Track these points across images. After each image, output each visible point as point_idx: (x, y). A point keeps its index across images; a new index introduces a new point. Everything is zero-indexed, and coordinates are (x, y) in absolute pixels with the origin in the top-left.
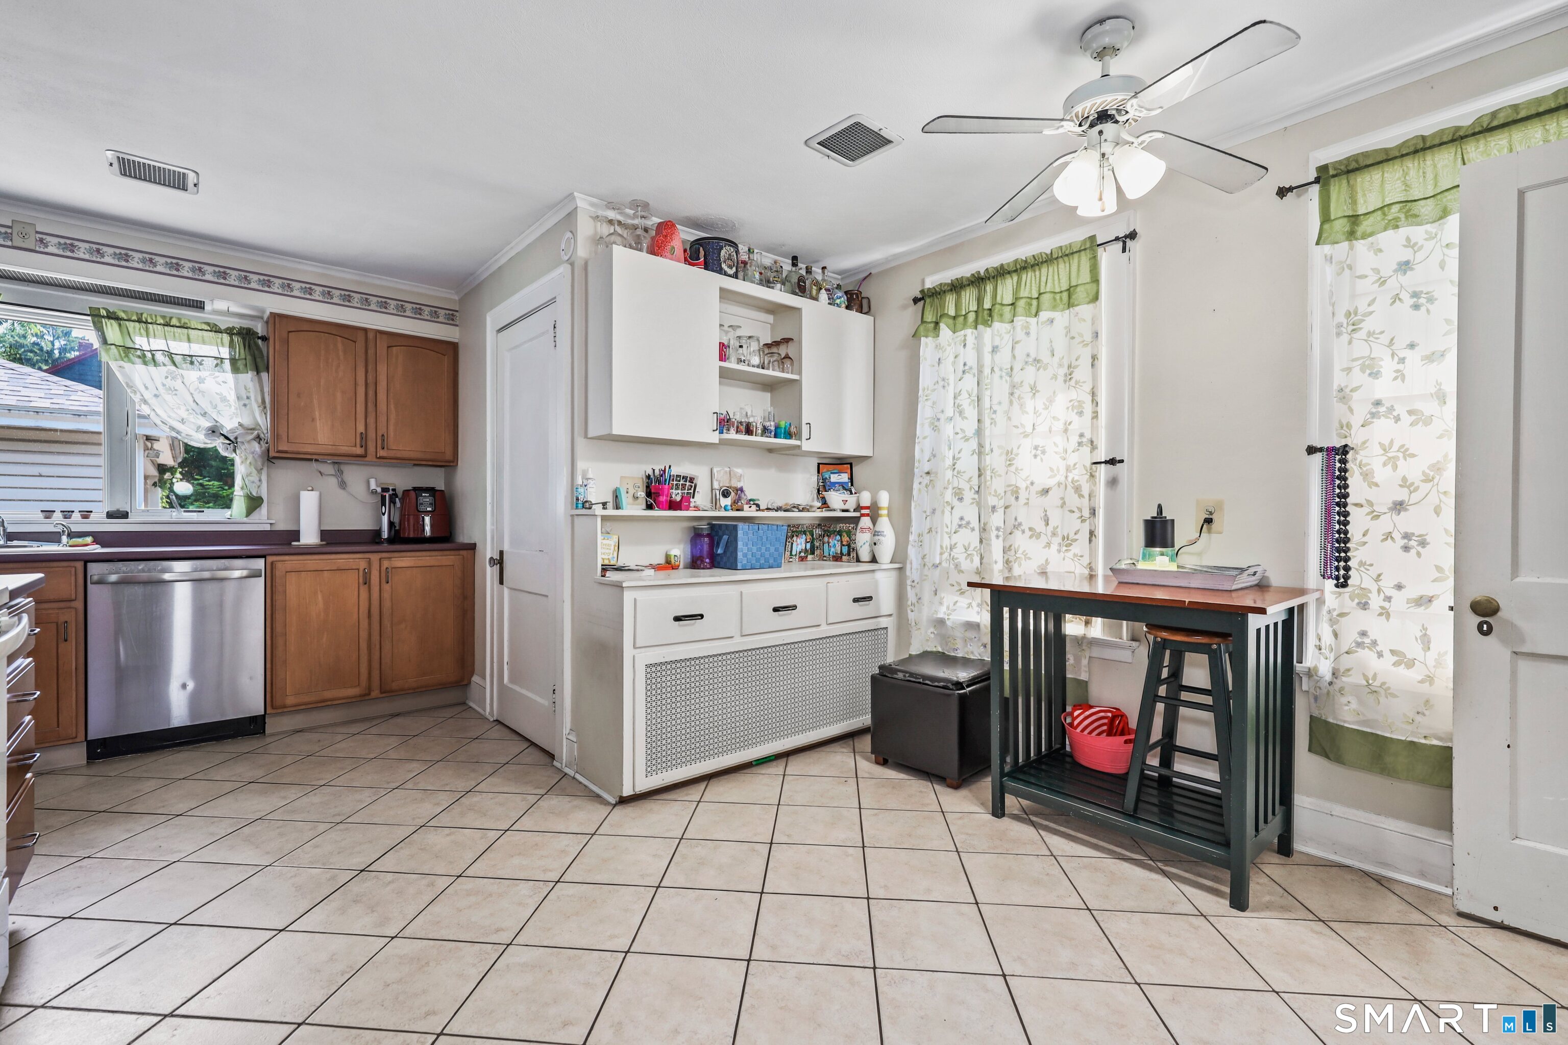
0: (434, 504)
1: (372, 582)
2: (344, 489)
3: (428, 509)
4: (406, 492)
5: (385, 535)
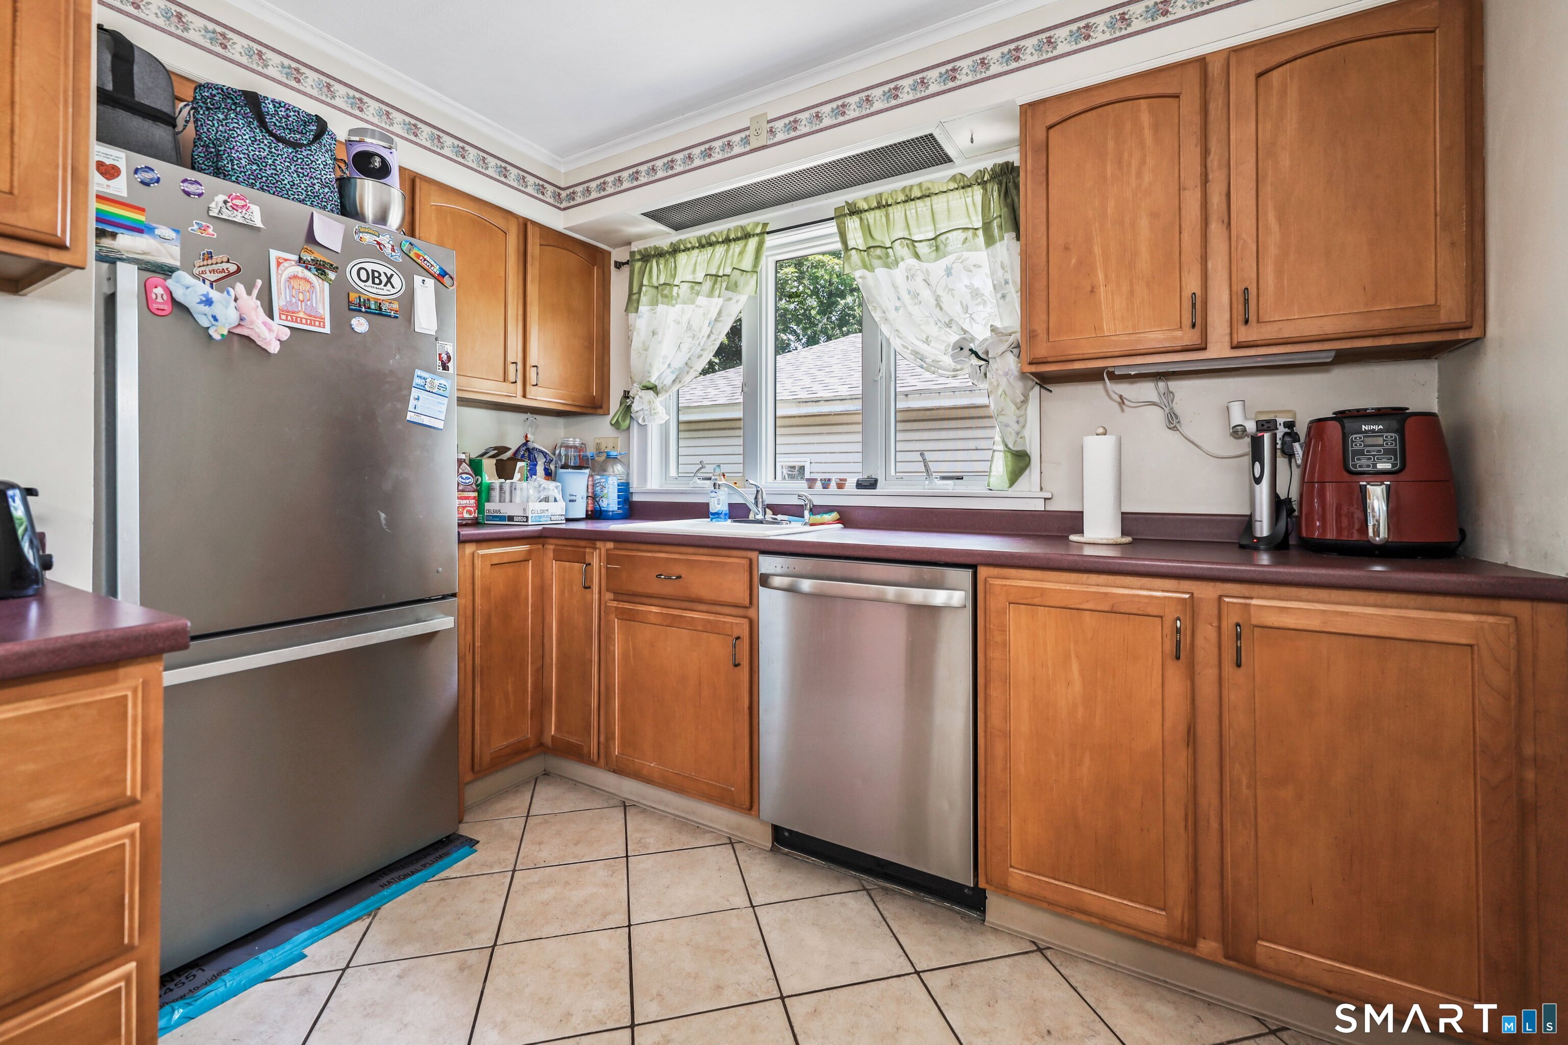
0: (1402, 454)
1: (1200, 654)
2: (1175, 429)
3: (1380, 466)
4: (1318, 425)
5: (1263, 528)
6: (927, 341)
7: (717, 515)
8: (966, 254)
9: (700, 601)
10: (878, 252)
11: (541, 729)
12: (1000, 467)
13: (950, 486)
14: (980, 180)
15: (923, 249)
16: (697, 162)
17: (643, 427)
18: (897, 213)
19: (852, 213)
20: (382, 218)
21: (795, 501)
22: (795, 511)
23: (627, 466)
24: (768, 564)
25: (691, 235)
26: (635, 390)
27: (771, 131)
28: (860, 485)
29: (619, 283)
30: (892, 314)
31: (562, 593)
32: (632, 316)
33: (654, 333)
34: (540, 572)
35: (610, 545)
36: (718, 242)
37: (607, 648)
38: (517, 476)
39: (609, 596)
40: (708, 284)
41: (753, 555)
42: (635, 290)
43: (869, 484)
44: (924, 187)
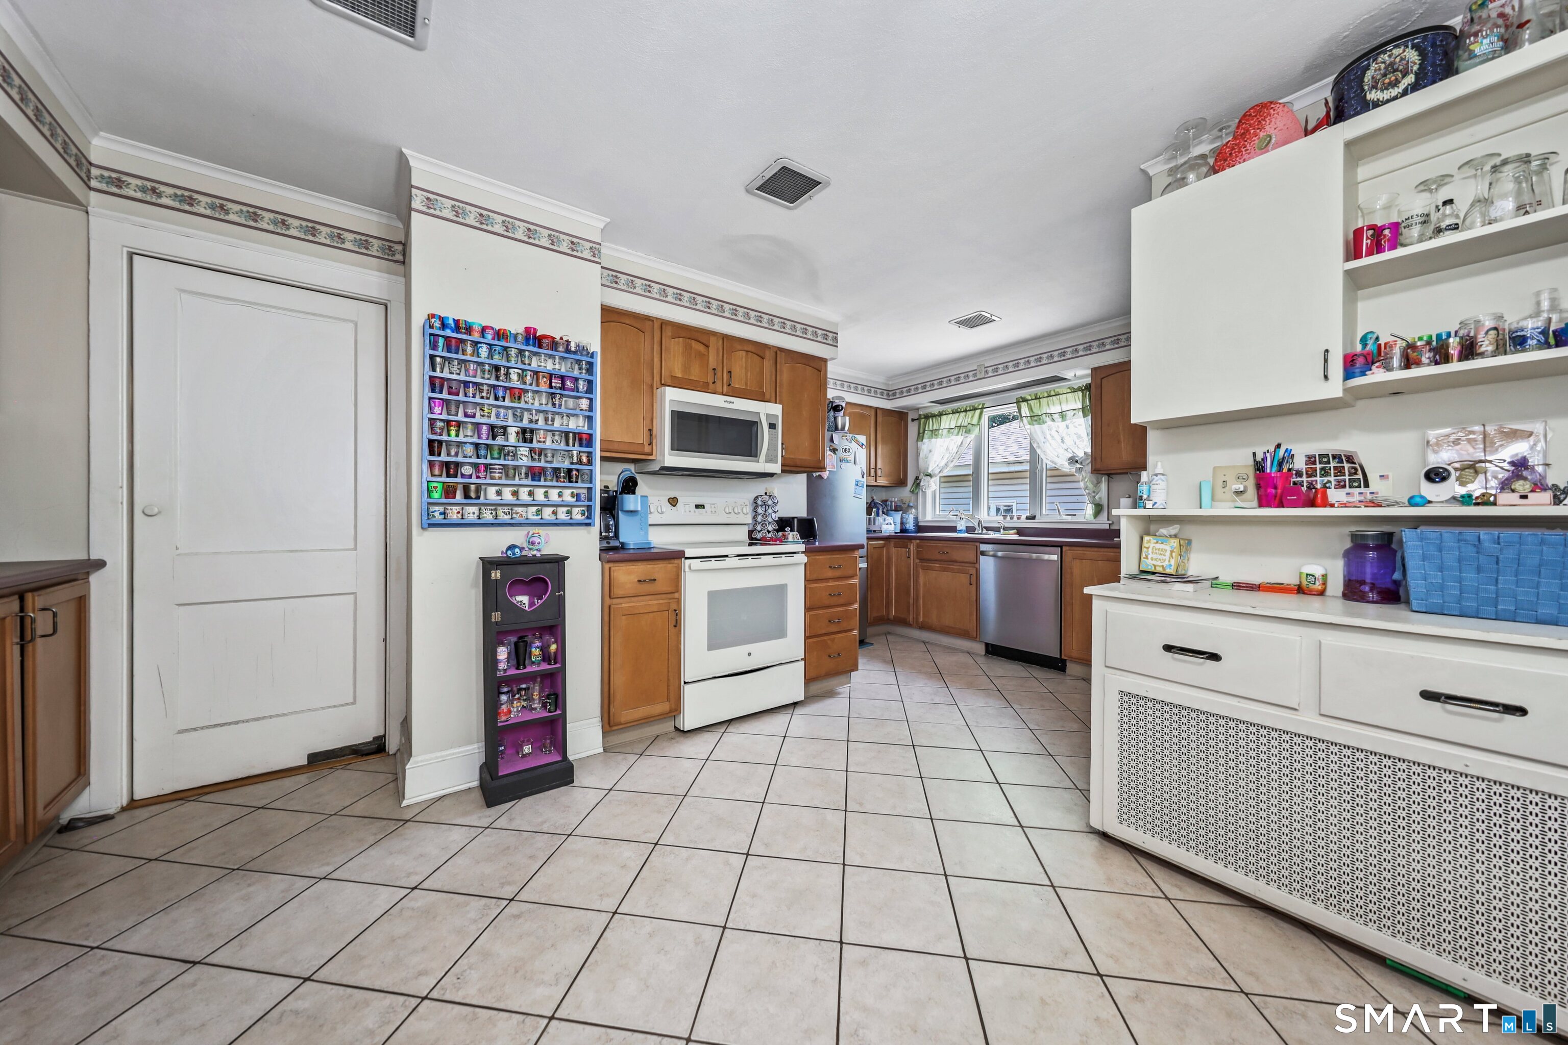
6: (1058, 457)
7: (960, 531)
8: (1074, 420)
9: (956, 562)
10: (1036, 418)
11: (888, 612)
12: (1089, 510)
13: (1069, 518)
14: (1080, 389)
15: (1055, 416)
16: (953, 383)
17: (924, 493)
18: (1044, 401)
19: (1023, 401)
20: (843, 428)
21: (996, 525)
22: (997, 530)
23: (917, 509)
24: (983, 547)
25: (949, 407)
26: (921, 476)
27: (986, 371)
28: (1027, 518)
29: (912, 429)
30: (1041, 444)
31: (897, 560)
32: (920, 443)
33: (930, 451)
34: (888, 552)
35: (918, 541)
36: (961, 412)
37: (917, 581)
38: (873, 514)
39: (917, 561)
40: (957, 430)
41: (978, 544)
42: (921, 431)
43: (1033, 518)
44: (1056, 390)
